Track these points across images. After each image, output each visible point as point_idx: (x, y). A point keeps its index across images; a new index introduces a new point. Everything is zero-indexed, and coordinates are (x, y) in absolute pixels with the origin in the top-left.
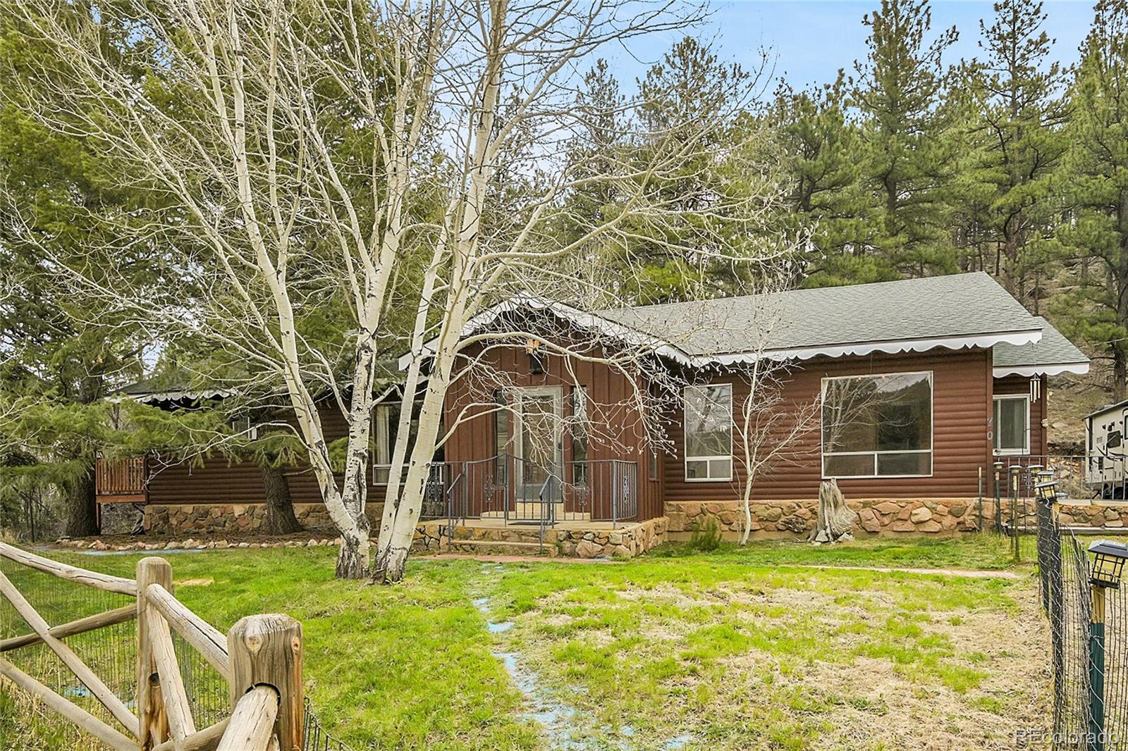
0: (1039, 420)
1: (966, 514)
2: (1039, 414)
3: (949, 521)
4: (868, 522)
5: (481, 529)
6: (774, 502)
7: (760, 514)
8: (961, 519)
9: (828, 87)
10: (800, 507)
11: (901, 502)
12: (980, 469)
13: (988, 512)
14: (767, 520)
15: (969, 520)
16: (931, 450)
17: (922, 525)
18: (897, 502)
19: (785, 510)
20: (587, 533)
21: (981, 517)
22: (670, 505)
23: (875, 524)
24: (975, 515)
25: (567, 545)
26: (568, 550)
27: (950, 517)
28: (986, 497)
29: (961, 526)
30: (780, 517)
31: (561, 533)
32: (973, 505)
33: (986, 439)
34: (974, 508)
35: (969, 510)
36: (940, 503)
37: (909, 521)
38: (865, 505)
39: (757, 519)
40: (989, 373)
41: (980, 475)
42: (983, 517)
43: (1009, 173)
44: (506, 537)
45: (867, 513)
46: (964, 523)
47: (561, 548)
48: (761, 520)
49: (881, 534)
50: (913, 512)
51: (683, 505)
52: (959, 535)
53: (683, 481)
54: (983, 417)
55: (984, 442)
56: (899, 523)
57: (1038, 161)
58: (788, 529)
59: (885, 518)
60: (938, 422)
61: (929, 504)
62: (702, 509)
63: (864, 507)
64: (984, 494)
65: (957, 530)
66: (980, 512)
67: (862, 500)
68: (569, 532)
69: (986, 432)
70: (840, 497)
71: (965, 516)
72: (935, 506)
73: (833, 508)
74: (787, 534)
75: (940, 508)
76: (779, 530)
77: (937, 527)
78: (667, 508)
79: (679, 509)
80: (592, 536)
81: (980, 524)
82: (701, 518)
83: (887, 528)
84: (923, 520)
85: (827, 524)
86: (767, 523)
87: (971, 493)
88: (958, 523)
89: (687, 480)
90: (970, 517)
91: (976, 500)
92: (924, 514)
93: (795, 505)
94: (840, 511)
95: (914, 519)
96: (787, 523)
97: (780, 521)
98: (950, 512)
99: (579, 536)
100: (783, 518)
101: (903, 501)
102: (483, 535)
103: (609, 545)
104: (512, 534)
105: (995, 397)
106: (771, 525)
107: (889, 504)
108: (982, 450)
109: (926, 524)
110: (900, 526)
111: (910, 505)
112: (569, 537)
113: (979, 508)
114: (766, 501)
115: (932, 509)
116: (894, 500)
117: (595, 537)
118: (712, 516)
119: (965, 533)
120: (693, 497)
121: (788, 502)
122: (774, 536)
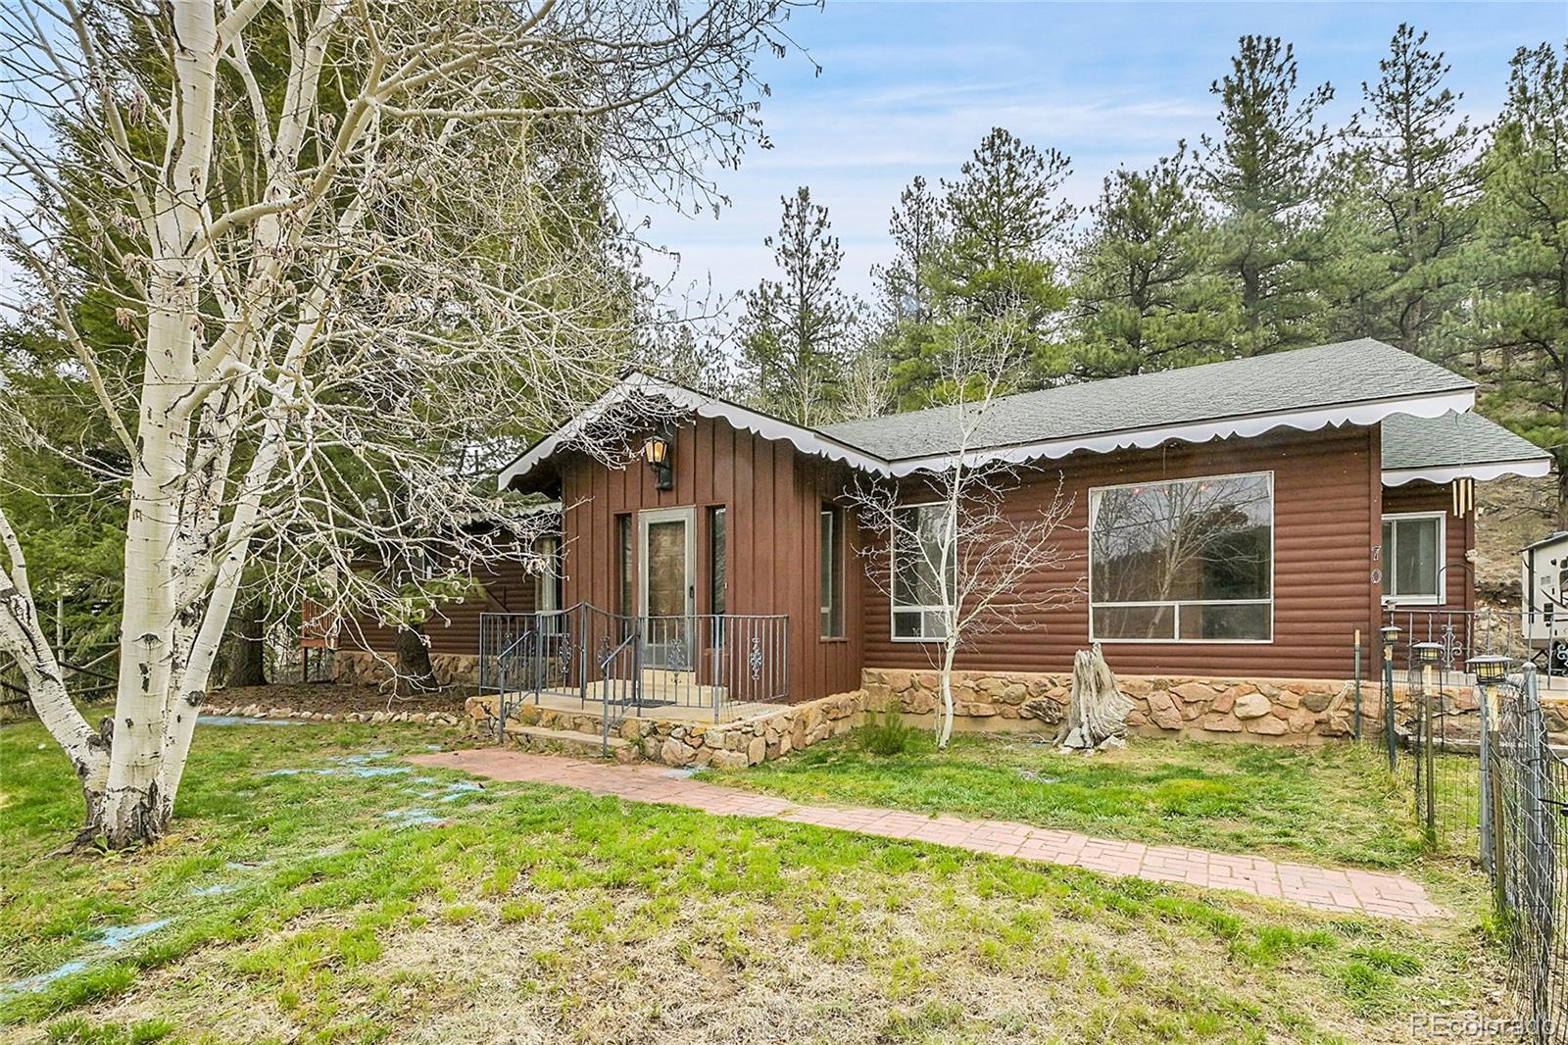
0: (1460, 551)
1: (1332, 707)
2: (1461, 542)
3: (1300, 717)
4: (1163, 713)
5: (551, 711)
6: (1015, 675)
7: (994, 692)
8: (1323, 716)
9: (1165, 161)
10: (1054, 684)
11: (1217, 683)
12: (1357, 632)
13: (1372, 707)
14: (1004, 702)
15: (1337, 718)
16: (1271, 600)
17: (1254, 723)
18: (1212, 682)
19: (1031, 688)
20: (677, 727)
21: (1359, 715)
22: (870, 674)
23: (1172, 717)
24: (1347, 710)
25: (651, 742)
26: (651, 752)
27: (1303, 711)
28: (1370, 679)
29: (1323, 726)
30: (1024, 699)
31: (645, 724)
32: (1344, 693)
33: (1369, 582)
34: (1347, 699)
35: (1337, 701)
36: (1286, 687)
37: (1231, 715)
38: (1158, 685)
39: (990, 699)
40: (1374, 476)
41: (1357, 643)
42: (1361, 714)
43: (1406, 256)
44: (580, 725)
45: (1160, 699)
46: (1327, 723)
47: (643, 747)
48: (995, 702)
49: (1182, 735)
50: (1238, 701)
51: (887, 675)
52: (1318, 742)
53: (889, 641)
54: (1364, 546)
55: (1365, 587)
56: (1215, 717)
57: (1444, 238)
58: (1037, 716)
59: (1190, 708)
60: (1282, 554)
61: (1266, 688)
62: (912, 681)
63: (1156, 689)
64: (1366, 674)
65: (1315, 733)
66: (1357, 706)
67: (1152, 678)
68: (653, 723)
69: (1369, 570)
70: (1106, 674)
71: (1330, 711)
72: (1275, 692)
73: (1094, 694)
74: (1035, 724)
75: (1285, 695)
76: (1022, 717)
77: (1279, 727)
78: (865, 678)
79: (882, 681)
80: (683, 732)
81: (1357, 726)
82: (911, 694)
83: (1194, 724)
84: (1255, 714)
85: (1084, 719)
86: (1004, 707)
87: (1342, 671)
88: (1318, 722)
89: (894, 638)
90: (1339, 714)
91: (1348, 685)
92: (1256, 704)
93: (1047, 682)
94: (1107, 697)
95: (1240, 712)
96: (1035, 708)
97: (1023, 705)
98: (1303, 703)
99: (666, 731)
100: (1029, 701)
101: (1221, 681)
102: (553, 720)
103: (703, 748)
104: (585, 721)
105: (1385, 517)
106: (1011, 711)
107: (1198, 686)
108: (1363, 600)
109: (1260, 721)
110: (1214, 722)
111: (1233, 690)
112: (654, 731)
113: (1356, 698)
114: (1003, 674)
115: (1270, 697)
116: (1206, 679)
117: (686, 734)
118: (926, 692)
119: (1330, 740)
120: (902, 664)
121: (1036, 676)
122: (1015, 727)
